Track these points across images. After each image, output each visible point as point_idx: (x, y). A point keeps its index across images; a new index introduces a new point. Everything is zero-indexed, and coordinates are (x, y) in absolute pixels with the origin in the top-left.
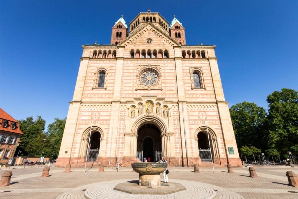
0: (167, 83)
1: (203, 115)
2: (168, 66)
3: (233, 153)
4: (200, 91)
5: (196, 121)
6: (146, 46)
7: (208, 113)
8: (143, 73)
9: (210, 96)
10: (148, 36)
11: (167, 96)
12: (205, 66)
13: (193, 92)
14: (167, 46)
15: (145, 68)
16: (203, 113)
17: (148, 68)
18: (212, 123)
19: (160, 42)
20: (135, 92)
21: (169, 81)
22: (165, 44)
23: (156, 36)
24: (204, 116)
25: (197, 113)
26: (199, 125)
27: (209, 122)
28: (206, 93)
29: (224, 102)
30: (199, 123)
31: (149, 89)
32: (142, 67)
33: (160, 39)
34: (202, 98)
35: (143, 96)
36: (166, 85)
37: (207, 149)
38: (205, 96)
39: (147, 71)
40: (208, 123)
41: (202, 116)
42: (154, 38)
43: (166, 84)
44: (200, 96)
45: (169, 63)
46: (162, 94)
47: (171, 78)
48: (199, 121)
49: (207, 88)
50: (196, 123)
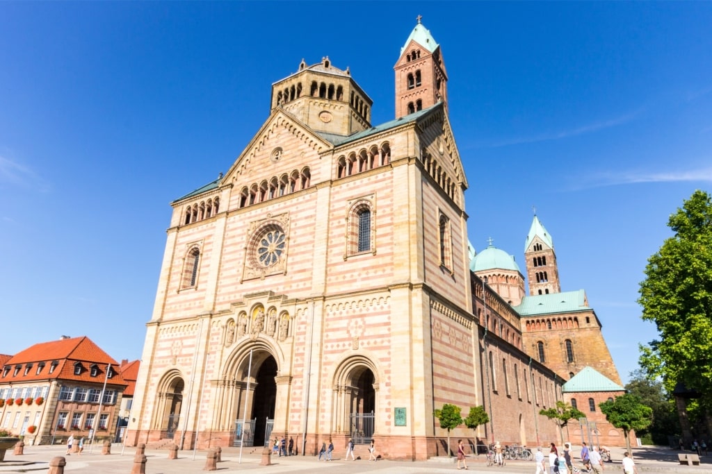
0: (297, 254)
1: (358, 325)
2: (303, 210)
3: (403, 423)
4: (362, 262)
5: (341, 344)
6: (269, 170)
7: (369, 320)
8: (262, 237)
9: (384, 271)
10: (276, 142)
11: (294, 286)
12: (383, 189)
13: (347, 266)
14: (309, 157)
15: (262, 226)
16: (359, 320)
17: (266, 224)
18: (374, 345)
19: (296, 150)
20: (240, 287)
21: (302, 249)
22: (306, 153)
23: (290, 138)
24: (360, 327)
25: (344, 323)
26: (345, 352)
27: (368, 343)
28: (374, 264)
29: (404, 284)
30: (347, 347)
31: (263, 277)
32: (257, 224)
33: (298, 142)
34: (363, 279)
35: (247, 296)
36: (295, 260)
37: (370, 412)
38: (371, 273)
39: (268, 230)
40: (366, 345)
41: (355, 329)
42: (286, 144)
43: (295, 257)
44: (359, 275)
45: (308, 201)
46: (286, 283)
47: (306, 241)
48: (347, 343)
49: (380, 251)
50: (341, 348)
